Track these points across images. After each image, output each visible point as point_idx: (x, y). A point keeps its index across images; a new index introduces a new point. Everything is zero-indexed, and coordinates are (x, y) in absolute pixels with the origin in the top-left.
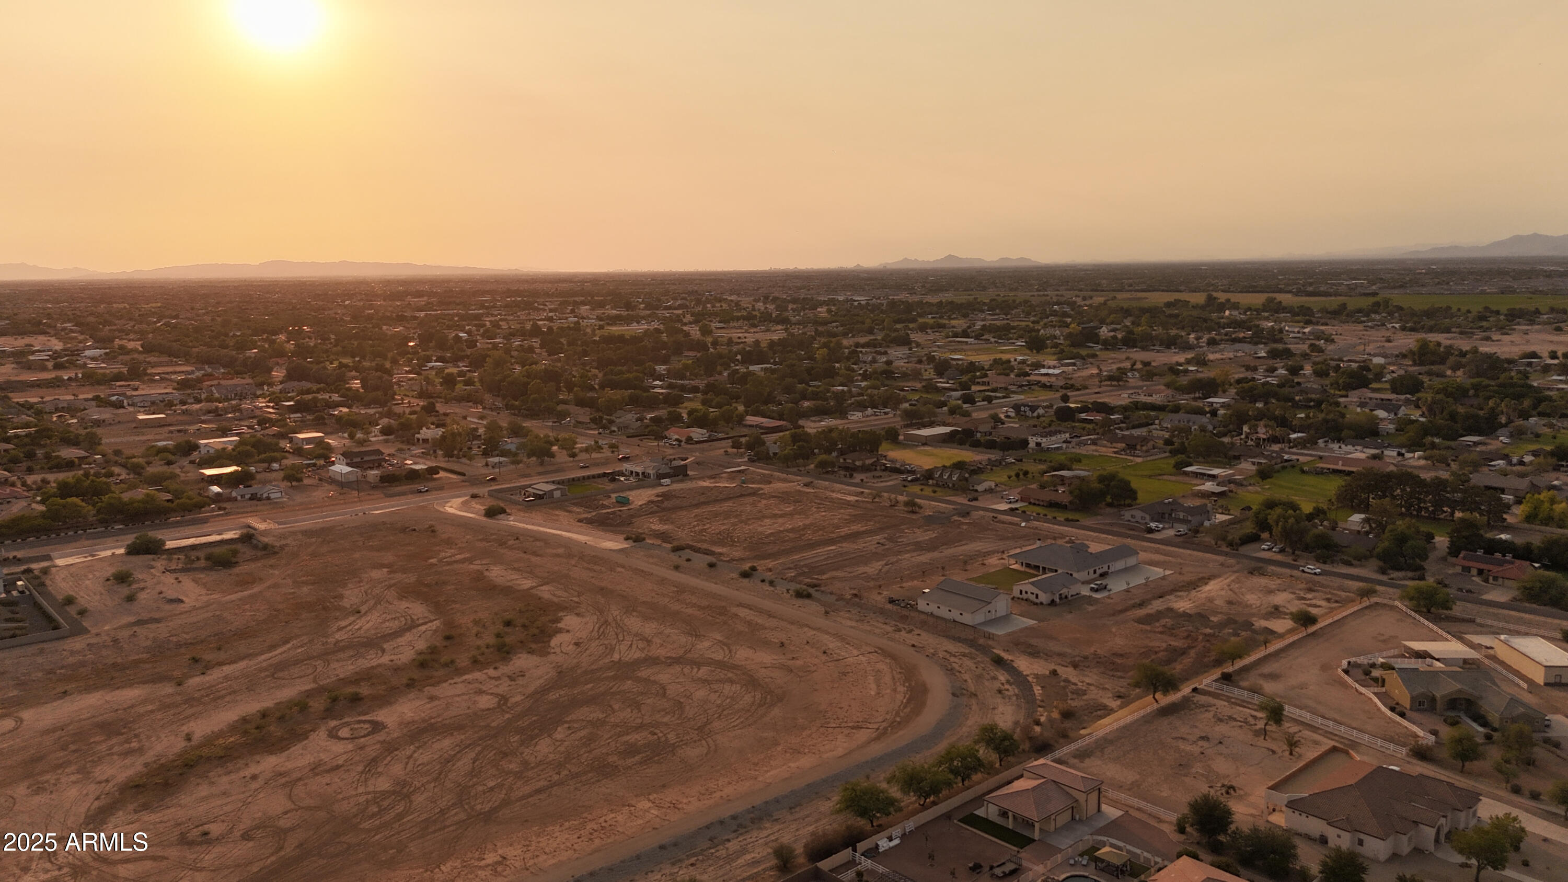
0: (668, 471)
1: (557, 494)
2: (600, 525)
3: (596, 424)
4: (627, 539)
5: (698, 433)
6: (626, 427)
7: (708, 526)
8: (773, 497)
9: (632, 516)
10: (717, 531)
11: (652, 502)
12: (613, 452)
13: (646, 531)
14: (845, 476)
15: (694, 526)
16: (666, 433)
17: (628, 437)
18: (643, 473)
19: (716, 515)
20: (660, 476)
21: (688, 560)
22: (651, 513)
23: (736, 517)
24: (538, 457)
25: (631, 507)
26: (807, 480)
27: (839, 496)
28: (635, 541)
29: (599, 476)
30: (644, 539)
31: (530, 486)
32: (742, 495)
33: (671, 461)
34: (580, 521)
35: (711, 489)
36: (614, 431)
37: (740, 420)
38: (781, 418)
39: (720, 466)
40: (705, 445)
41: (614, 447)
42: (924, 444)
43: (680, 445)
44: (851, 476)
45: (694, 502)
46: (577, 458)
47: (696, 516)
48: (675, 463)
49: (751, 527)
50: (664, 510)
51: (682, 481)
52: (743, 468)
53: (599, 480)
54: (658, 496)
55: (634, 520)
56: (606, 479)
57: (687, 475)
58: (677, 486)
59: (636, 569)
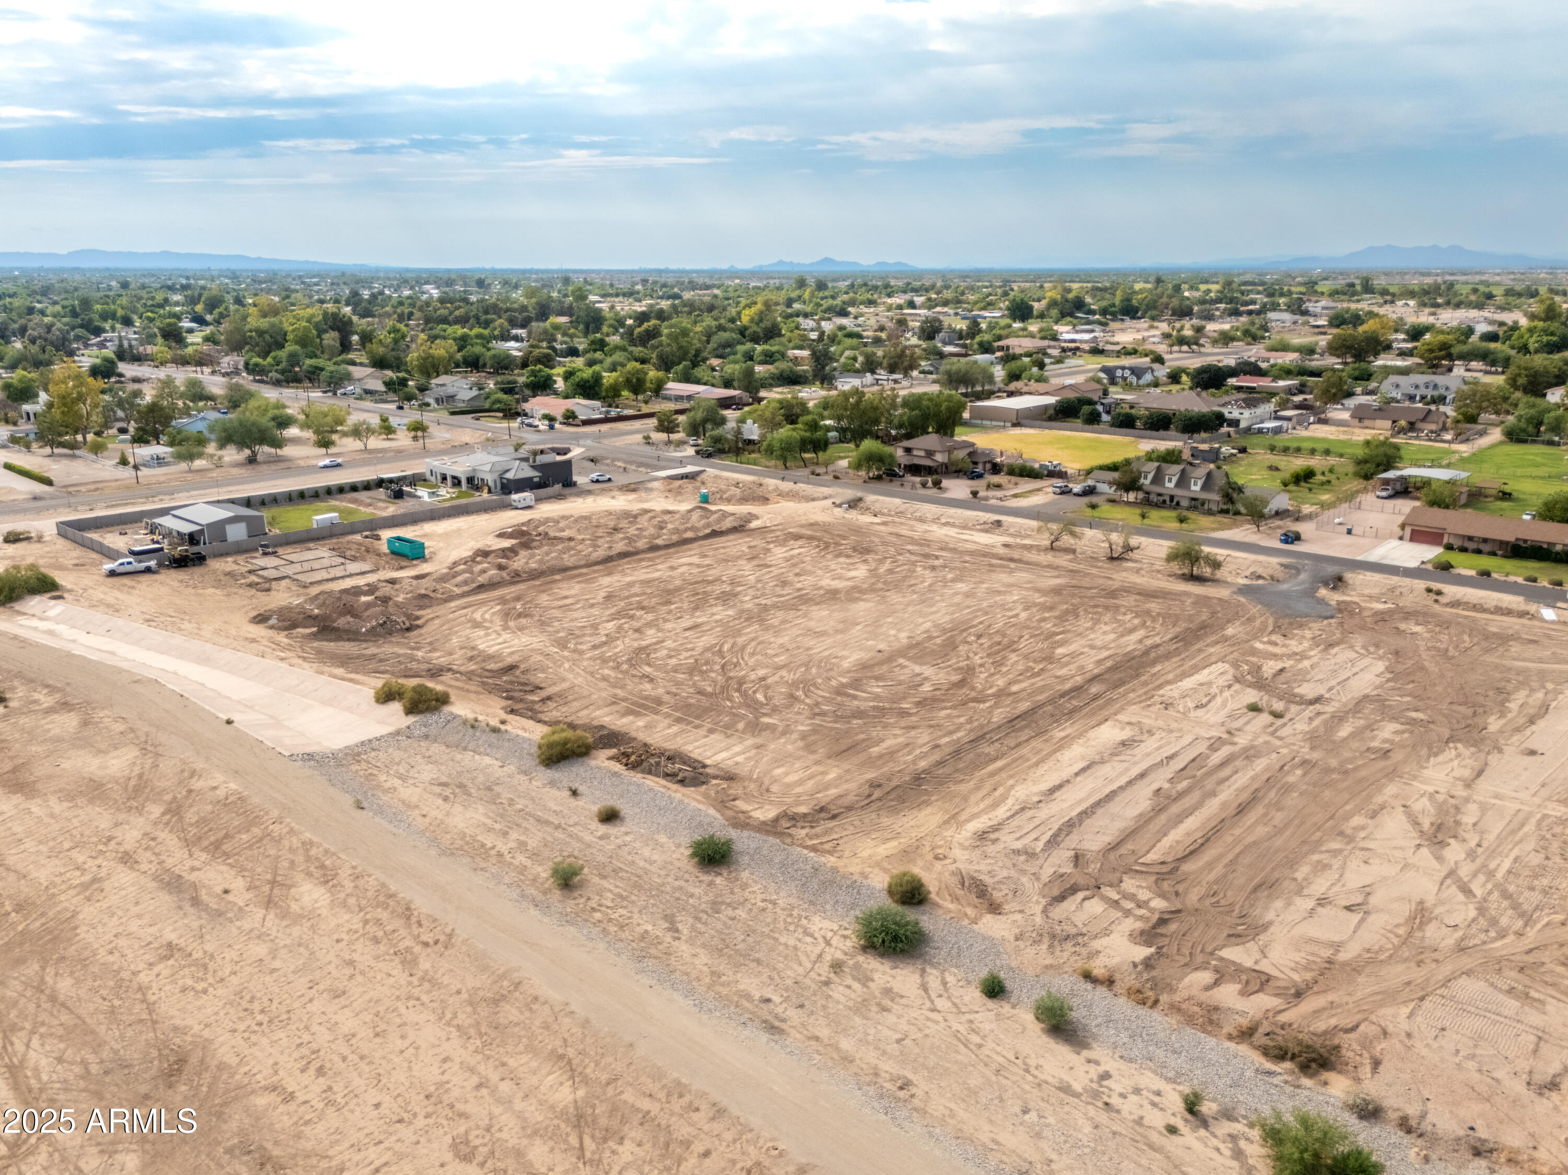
0: (527, 472)
1: (237, 532)
2: (314, 636)
3: (395, 391)
4: (387, 696)
5: (584, 407)
6: (451, 398)
7: (651, 636)
8: (797, 537)
9: (424, 600)
10: (685, 658)
11: (485, 554)
12: (415, 438)
13: (458, 660)
14: (924, 485)
15: (610, 640)
16: (527, 406)
17: (453, 413)
18: (470, 480)
19: (668, 595)
20: (508, 487)
21: (610, 816)
22: (481, 588)
23: (726, 598)
24: (242, 444)
25: (425, 568)
26: (850, 493)
27: (952, 532)
28: (409, 711)
29: (368, 486)
30: (443, 700)
31: (164, 512)
32: (715, 534)
33: (535, 453)
34: (261, 619)
35: (633, 517)
36: (428, 405)
37: (658, 389)
38: (727, 384)
39: (647, 466)
40: (605, 427)
41: (418, 428)
42: (1016, 425)
43: (552, 427)
44: (937, 484)
45: (601, 553)
46: (332, 450)
47: (609, 597)
48: (541, 459)
49: (784, 640)
50: (517, 577)
51: (560, 497)
52: (690, 469)
53: (363, 496)
54: (501, 535)
55: (427, 613)
56: (381, 493)
57: (574, 484)
58: (549, 509)
59: (386, 898)
